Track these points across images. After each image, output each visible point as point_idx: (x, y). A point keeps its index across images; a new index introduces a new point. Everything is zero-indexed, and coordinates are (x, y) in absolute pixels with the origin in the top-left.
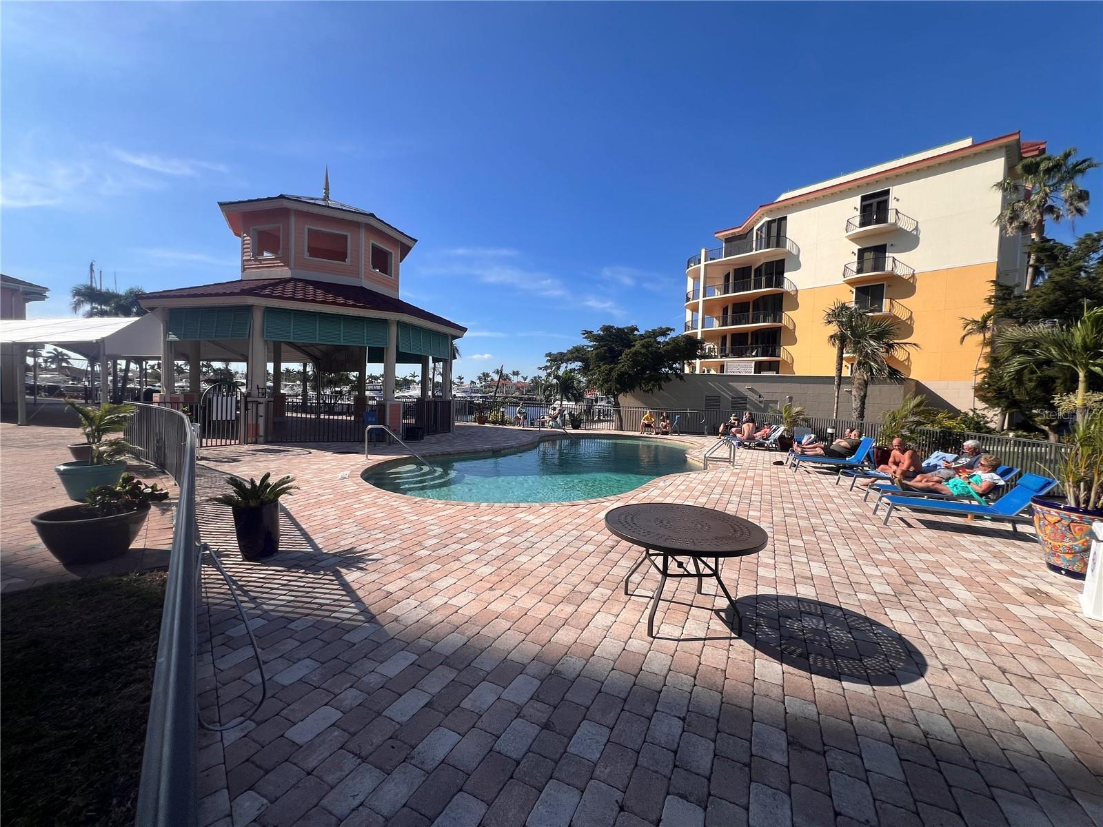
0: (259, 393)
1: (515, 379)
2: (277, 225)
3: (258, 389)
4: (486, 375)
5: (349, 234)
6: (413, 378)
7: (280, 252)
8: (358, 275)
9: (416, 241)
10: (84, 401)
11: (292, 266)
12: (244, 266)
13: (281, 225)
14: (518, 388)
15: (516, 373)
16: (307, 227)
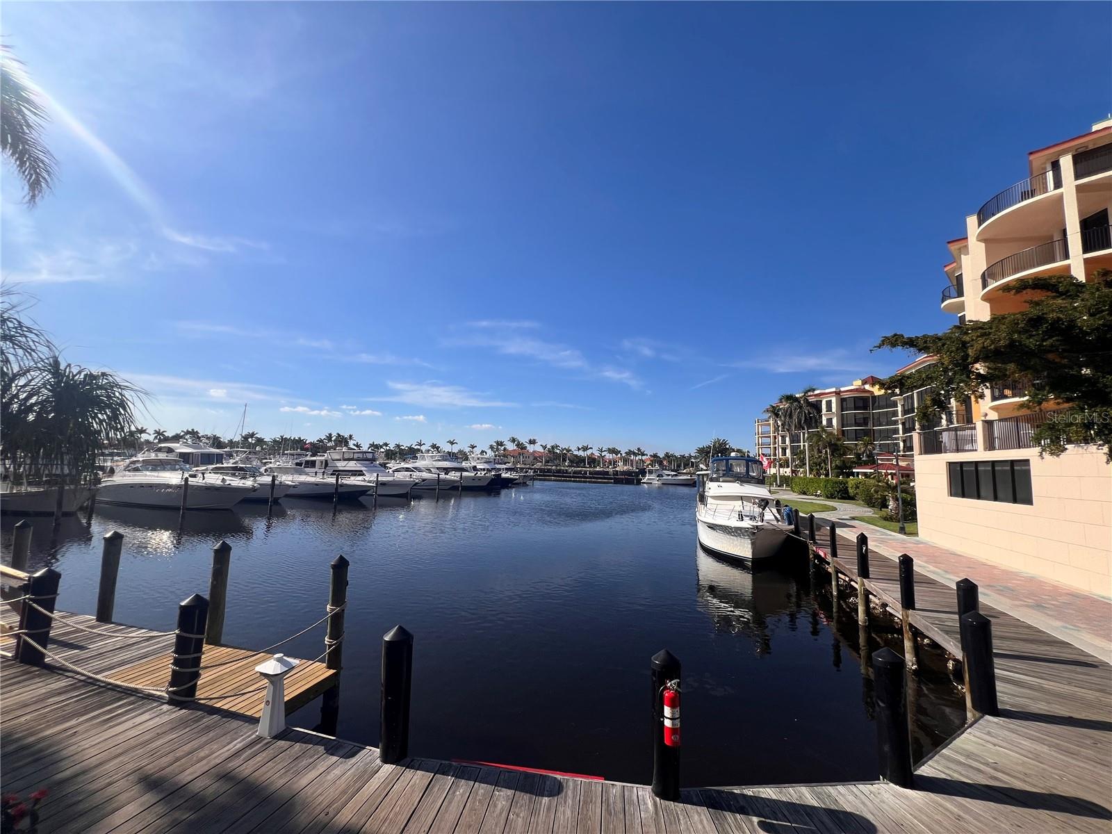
1: (531, 448)
4: (500, 444)
6: (419, 447)
14: (536, 457)
15: (532, 442)
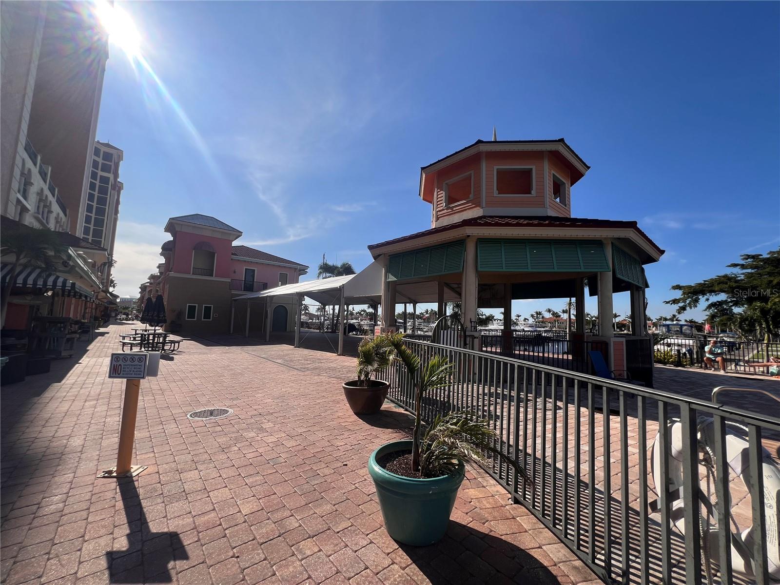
0: (472, 327)
2: (469, 173)
3: (471, 322)
4: (539, 313)
5: (534, 168)
7: (471, 196)
8: (543, 205)
9: (589, 168)
10: (319, 331)
11: (484, 205)
12: (437, 216)
13: (472, 172)
16: (496, 168)
